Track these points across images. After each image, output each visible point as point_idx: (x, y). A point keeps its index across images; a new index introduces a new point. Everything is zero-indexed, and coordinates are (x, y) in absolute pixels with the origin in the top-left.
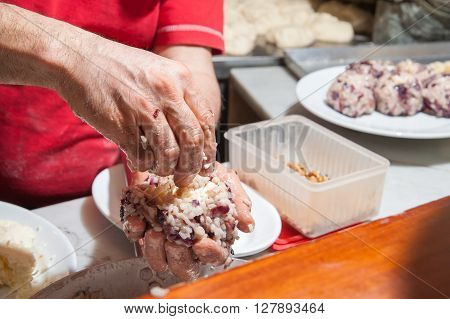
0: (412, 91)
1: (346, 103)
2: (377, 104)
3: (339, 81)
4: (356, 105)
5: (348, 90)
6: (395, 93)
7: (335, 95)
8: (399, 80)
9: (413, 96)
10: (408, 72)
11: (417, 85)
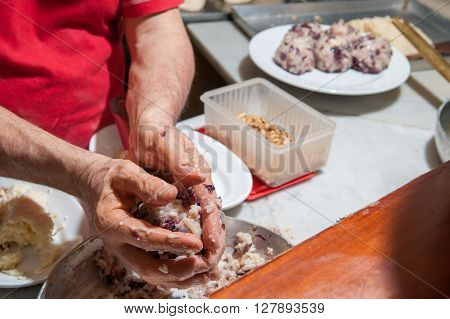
0: (345, 52)
1: (292, 63)
2: (317, 63)
3: (286, 44)
4: (300, 65)
5: (295, 52)
6: (331, 54)
7: (283, 56)
8: (335, 42)
9: (345, 56)
10: (340, 34)
11: (349, 47)
